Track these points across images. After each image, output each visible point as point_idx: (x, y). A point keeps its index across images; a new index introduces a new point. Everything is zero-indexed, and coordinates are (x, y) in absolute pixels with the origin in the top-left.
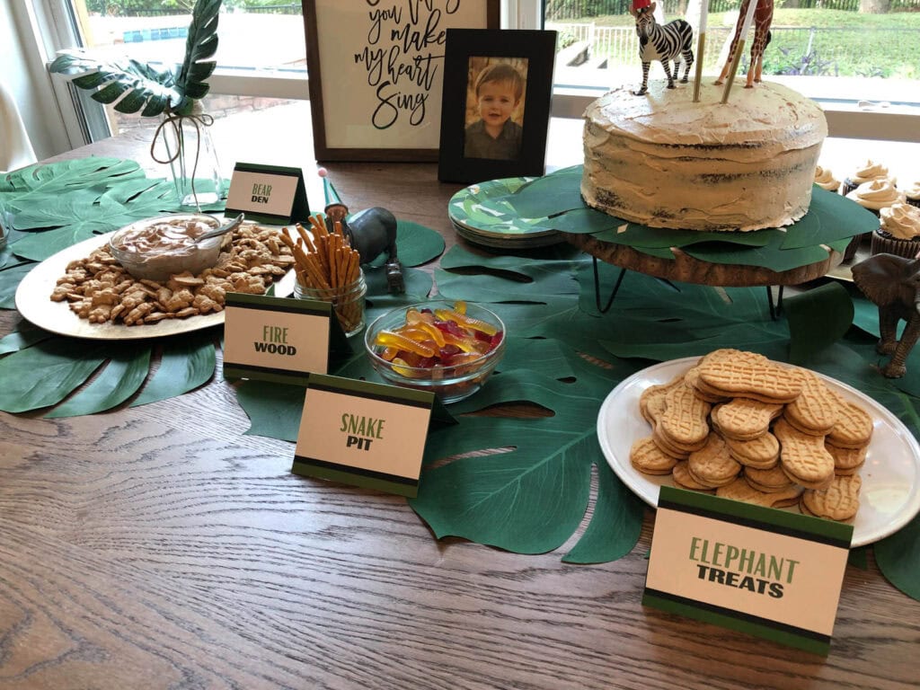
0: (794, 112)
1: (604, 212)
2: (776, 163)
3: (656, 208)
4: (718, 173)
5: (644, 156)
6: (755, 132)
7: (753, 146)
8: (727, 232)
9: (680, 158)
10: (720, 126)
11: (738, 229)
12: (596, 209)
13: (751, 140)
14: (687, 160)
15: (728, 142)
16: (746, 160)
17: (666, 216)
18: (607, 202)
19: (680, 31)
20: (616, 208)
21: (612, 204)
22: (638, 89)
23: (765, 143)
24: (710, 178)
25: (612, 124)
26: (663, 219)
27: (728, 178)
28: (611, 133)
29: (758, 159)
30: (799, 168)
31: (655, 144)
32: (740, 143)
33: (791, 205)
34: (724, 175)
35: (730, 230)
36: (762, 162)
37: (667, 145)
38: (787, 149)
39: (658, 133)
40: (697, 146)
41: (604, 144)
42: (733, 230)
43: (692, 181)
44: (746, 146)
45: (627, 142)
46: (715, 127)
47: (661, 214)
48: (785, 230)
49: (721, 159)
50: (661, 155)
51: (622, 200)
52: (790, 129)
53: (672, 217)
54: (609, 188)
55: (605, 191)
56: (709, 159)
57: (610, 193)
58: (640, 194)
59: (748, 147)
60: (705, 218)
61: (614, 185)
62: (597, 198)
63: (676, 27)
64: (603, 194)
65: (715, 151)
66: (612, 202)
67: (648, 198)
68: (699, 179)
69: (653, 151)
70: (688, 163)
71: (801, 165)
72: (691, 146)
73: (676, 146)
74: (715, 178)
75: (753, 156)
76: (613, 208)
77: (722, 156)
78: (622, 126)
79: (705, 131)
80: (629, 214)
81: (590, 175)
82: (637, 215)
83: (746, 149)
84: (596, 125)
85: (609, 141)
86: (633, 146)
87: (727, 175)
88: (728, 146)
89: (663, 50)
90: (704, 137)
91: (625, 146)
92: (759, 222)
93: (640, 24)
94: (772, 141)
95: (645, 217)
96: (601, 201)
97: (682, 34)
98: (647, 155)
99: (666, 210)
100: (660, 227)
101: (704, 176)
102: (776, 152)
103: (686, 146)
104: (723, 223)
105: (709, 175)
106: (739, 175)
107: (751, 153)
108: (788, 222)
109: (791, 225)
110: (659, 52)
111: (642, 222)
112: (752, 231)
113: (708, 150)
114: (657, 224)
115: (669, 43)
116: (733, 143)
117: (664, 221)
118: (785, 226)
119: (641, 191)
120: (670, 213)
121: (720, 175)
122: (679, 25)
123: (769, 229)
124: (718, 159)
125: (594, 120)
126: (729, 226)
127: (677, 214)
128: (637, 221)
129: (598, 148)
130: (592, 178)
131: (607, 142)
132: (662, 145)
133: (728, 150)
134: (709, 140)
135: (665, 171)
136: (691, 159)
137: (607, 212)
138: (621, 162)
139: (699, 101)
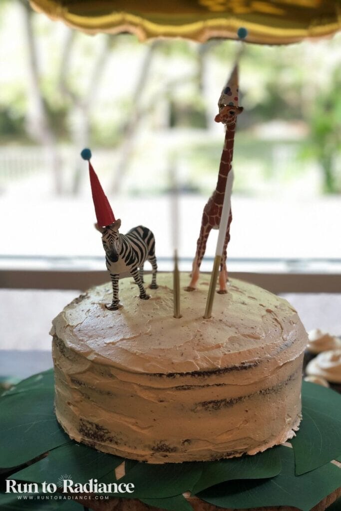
0: (276, 320)
1: (92, 448)
2: (273, 380)
3: (154, 442)
4: (219, 399)
5: (135, 386)
6: (249, 351)
7: (250, 366)
8: (235, 458)
9: (176, 387)
10: (212, 348)
11: (245, 453)
12: (82, 444)
13: (246, 361)
14: (185, 389)
15: (225, 365)
16: (246, 382)
17: (168, 450)
18: (95, 436)
19: (144, 238)
20: (107, 443)
21: (101, 438)
22: (110, 303)
23: (260, 362)
24: (211, 405)
25: (92, 351)
26: (165, 453)
27: (230, 403)
28: (93, 362)
29: (256, 379)
30: (292, 378)
31: (147, 374)
32: (237, 365)
33: (290, 417)
34: (225, 400)
35: (238, 455)
36: (262, 381)
37: (161, 375)
38: (282, 364)
39: (149, 362)
40: (194, 374)
41: (84, 372)
42: (241, 455)
43: (193, 410)
44: (243, 368)
45: (113, 372)
46: (207, 349)
47: (162, 448)
48: (289, 445)
49: (220, 385)
50: (156, 385)
51: (112, 434)
52: (279, 341)
53: (174, 450)
54: (96, 420)
55: (91, 423)
56: (208, 386)
57: (97, 426)
58: (134, 428)
59: (245, 368)
60: (211, 447)
61: (103, 417)
62: (81, 431)
63: (139, 234)
64: (89, 426)
65: (214, 377)
66: (101, 437)
67: (144, 432)
68: (199, 408)
69: (145, 382)
70: (187, 391)
71: (294, 374)
72: (188, 374)
73: (170, 375)
74: (216, 405)
75: (251, 377)
76: (103, 444)
77: (221, 380)
78: (105, 354)
79: (199, 355)
80: (124, 450)
81: (69, 404)
82: (135, 452)
83: (244, 371)
84: (72, 350)
85: (91, 369)
86: (122, 377)
87: (228, 400)
88: (226, 370)
89: (132, 261)
90: (199, 362)
91: (111, 376)
92: (265, 442)
93: (107, 240)
94: (267, 358)
95: (143, 453)
96: (87, 435)
97: (146, 240)
98: (140, 386)
99: (167, 444)
100: (162, 463)
101: (204, 404)
102: (272, 369)
103: (181, 374)
104: (229, 450)
105: (210, 403)
106: (240, 398)
107: (249, 373)
108: (291, 434)
109: (294, 437)
110: (128, 264)
111: (141, 459)
112: (260, 453)
113: (206, 377)
114: (158, 460)
115: (136, 253)
116: (230, 367)
117: (165, 456)
118: (289, 440)
119: (136, 424)
120: (172, 447)
121: (222, 401)
122: (142, 233)
123: (275, 446)
124: (218, 385)
125: (69, 344)
126: (236, 452)
127: (179, 447)
128: (135, 458)
129: (77, 376)
130: (71, 407)
131: (88, 370)
132: (155, 374)
133: (226, 374)
134: (205, 365)
135: (161, 401)
136: (189, 388)
137: (96, 447)
138: (109, 393)
139: (180, 317)
